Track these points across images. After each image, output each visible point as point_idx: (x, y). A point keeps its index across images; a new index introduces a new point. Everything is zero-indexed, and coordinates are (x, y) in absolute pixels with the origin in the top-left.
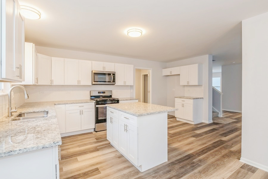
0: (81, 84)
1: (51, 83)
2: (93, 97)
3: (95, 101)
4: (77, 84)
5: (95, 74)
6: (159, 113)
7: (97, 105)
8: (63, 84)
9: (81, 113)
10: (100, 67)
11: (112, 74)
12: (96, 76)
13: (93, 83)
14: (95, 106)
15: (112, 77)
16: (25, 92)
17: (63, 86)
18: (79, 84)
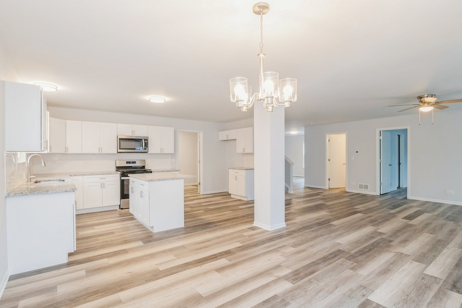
0: (103, 152)
1: (66, 151)
2: (118, 168)
3: (120, 173)
4: (98, 152)
5: (120, 139)
6: (172, 179)
7: (122, 176)
8: (80, 152)
9: (103, 186)
10: (128, 131)
11: (143, 140)
12: (122, 143)
13: (119, 151)
14: (121, 178)
15: (144, 143)
16: (43, 161)
17: (80, 154)
18: (101, 153)
